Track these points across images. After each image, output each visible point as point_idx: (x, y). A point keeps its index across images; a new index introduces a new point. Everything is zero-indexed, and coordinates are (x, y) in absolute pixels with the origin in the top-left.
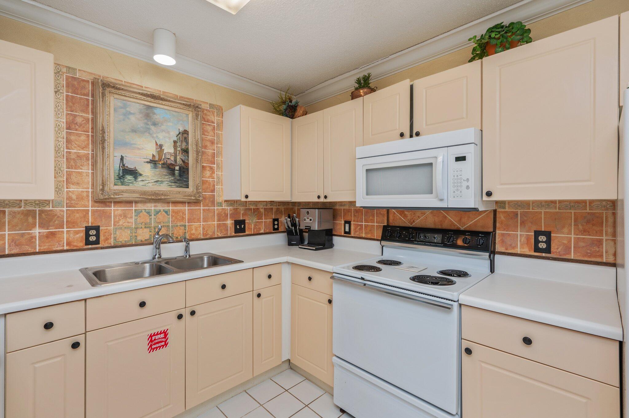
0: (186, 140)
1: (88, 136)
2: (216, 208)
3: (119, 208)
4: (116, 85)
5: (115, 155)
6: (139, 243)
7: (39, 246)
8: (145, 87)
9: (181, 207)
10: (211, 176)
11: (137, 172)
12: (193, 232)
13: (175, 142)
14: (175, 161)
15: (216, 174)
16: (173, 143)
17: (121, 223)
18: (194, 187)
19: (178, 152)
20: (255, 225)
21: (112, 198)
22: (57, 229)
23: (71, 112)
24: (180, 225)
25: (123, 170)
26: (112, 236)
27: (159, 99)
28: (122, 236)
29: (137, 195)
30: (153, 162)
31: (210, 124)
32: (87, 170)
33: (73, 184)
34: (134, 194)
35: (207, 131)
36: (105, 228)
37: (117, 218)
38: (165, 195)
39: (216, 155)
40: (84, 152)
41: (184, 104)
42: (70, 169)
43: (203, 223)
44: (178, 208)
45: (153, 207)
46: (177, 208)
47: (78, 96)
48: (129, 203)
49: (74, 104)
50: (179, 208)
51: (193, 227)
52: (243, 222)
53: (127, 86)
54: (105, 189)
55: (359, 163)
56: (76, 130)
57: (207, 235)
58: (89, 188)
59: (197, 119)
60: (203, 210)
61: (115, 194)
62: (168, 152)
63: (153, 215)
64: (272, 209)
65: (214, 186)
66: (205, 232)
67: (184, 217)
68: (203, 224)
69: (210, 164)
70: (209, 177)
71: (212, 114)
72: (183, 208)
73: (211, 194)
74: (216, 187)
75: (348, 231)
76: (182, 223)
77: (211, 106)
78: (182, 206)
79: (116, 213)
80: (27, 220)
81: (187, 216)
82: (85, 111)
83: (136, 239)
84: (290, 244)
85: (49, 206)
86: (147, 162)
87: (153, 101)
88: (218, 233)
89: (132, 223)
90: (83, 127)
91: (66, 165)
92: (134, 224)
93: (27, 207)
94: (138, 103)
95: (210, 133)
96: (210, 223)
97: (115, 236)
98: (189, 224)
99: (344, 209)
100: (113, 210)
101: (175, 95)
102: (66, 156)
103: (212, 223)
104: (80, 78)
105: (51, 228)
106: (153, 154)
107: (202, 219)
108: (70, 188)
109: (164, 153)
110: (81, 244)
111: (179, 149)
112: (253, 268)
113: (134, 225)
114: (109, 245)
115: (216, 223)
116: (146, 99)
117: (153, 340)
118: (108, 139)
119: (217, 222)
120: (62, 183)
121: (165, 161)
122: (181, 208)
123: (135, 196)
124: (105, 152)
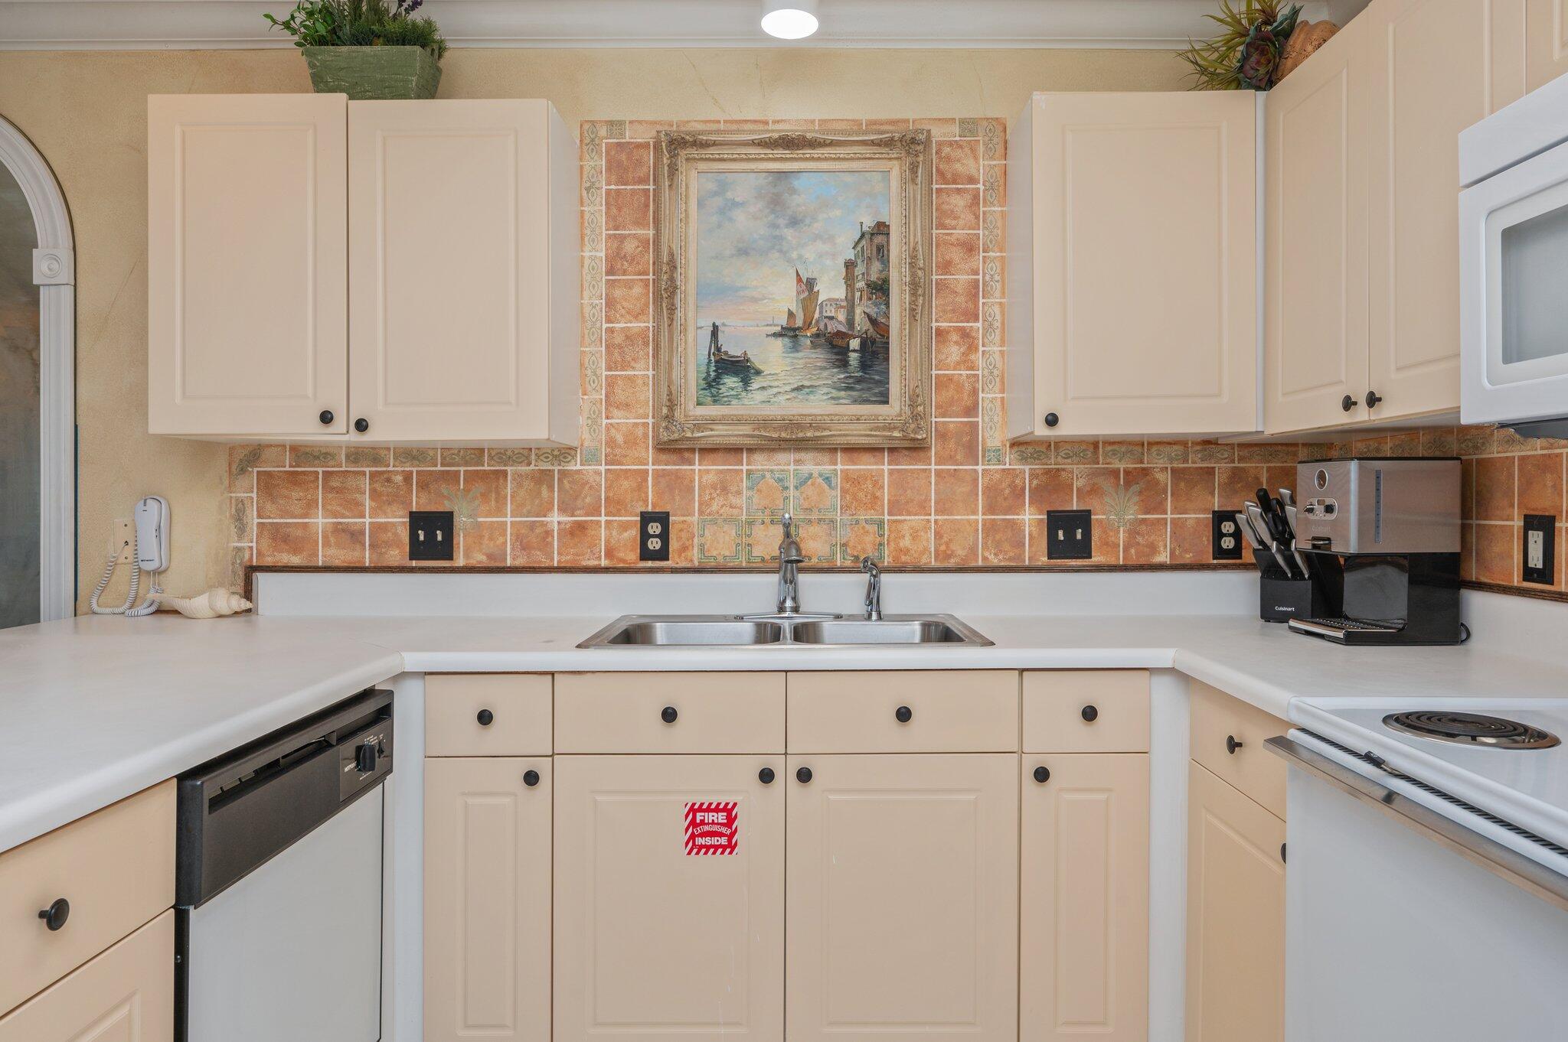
0: (882, 252)
1: (646, 283)
2: (980, 468)
3: (712, 467)
4: (700, 137)
5: (699, 325)
6: (758, 565)
7: (559, 553)
8: (775, 122)
9: (870, 465)
10: (966, 362)
11: (749, 364)
12: (906, 542)
13: (850, 265)
14: (850, 322)
15: (983, 352)
16: (844, 270)
17: (715, 507)
18: (903, 399)
19: (858, 294)
20: (1133, 533)
21: (689, 439)
22: (588, 516)
23: (615, 230)
24: (866, 521)
25: (716, 362)
26: (696, 540)
27: (803, 147)
28: (718, 543)
29: (746, 430)
30: (790, 333)
31: (961, 186)
32: (643, 370)
33: (617, 407)
34: (740, 428)
35: (952, 211)
36: (682, 518)
37: (707, 492)
38: (817, 429)
39: (981, 289)
40: (639, 325)
41: (872, 141)
42: (611, 371)
43: (937, 517)
44: (862, 467)
45: (792, 463)
46: (859, 467)
47: (629, 187)
48: (735, 450)
49: (619, 209)
50: (865, 465)
51: (906, 527)
52: (1083, 519)
53: (732, 132)
54: (676, 414)
55: (1472, 204)
56: (624, 273)
57: (948, 557)
58: (648, 416)
59: (913, 181)
60: (938, 473)
61: (698, 427)
62: (829, 300)
63: (792, 488)
64: (1210, 472)
65: (974, 392)
66: (943, 548)
67: (878, 494)
68: (936, 521)
69: (962, 322)
70: (958, 363)
71: (969, 152)
72: (875, 467)
73: (966, 420)
74: (981, 395)
75: (1540, 566)
76: (872, 515)
77: (968, 126)
78: (872, 460)
79: (704, 480)
80: (539, 493)
81: (886, 491)
82: (640, 223)
83: (750, 552)
84: (1269, 614)
85: (576, 461)
86: (775, 335)
87: (788, 156)
88: (987, 554)
89: (741, 508)
90: (638, 263)
91: (606, 360)
92: (745, 511)
93: (541, 463)
94: (753, 171)
95: (963, 216)
96: (959, 517)
97: (703, 540)
98: (892, 518)
99: (1522, 459)
100: (697, 472)
101: (853, 120)
102: (606, 341)
103: (967, 517)
104: (632, 141)
105: (578, 512)
106: (789, 310)
107: (933, 504)
108: (613, 418)
109: (819, 302)
110: (632, 556)
111: (861, 284)
112: (1022, 671)
113: (744, 513)
114: (689, 565)
115: (980, 517)
116: (771, 156)
117: (698, 821)
118: (683, 284)
119: (983, 514)
120: (598, 405)
121: (822, 327)
122: (869, 467)
123: (741, 433)
124: (675, 318)
